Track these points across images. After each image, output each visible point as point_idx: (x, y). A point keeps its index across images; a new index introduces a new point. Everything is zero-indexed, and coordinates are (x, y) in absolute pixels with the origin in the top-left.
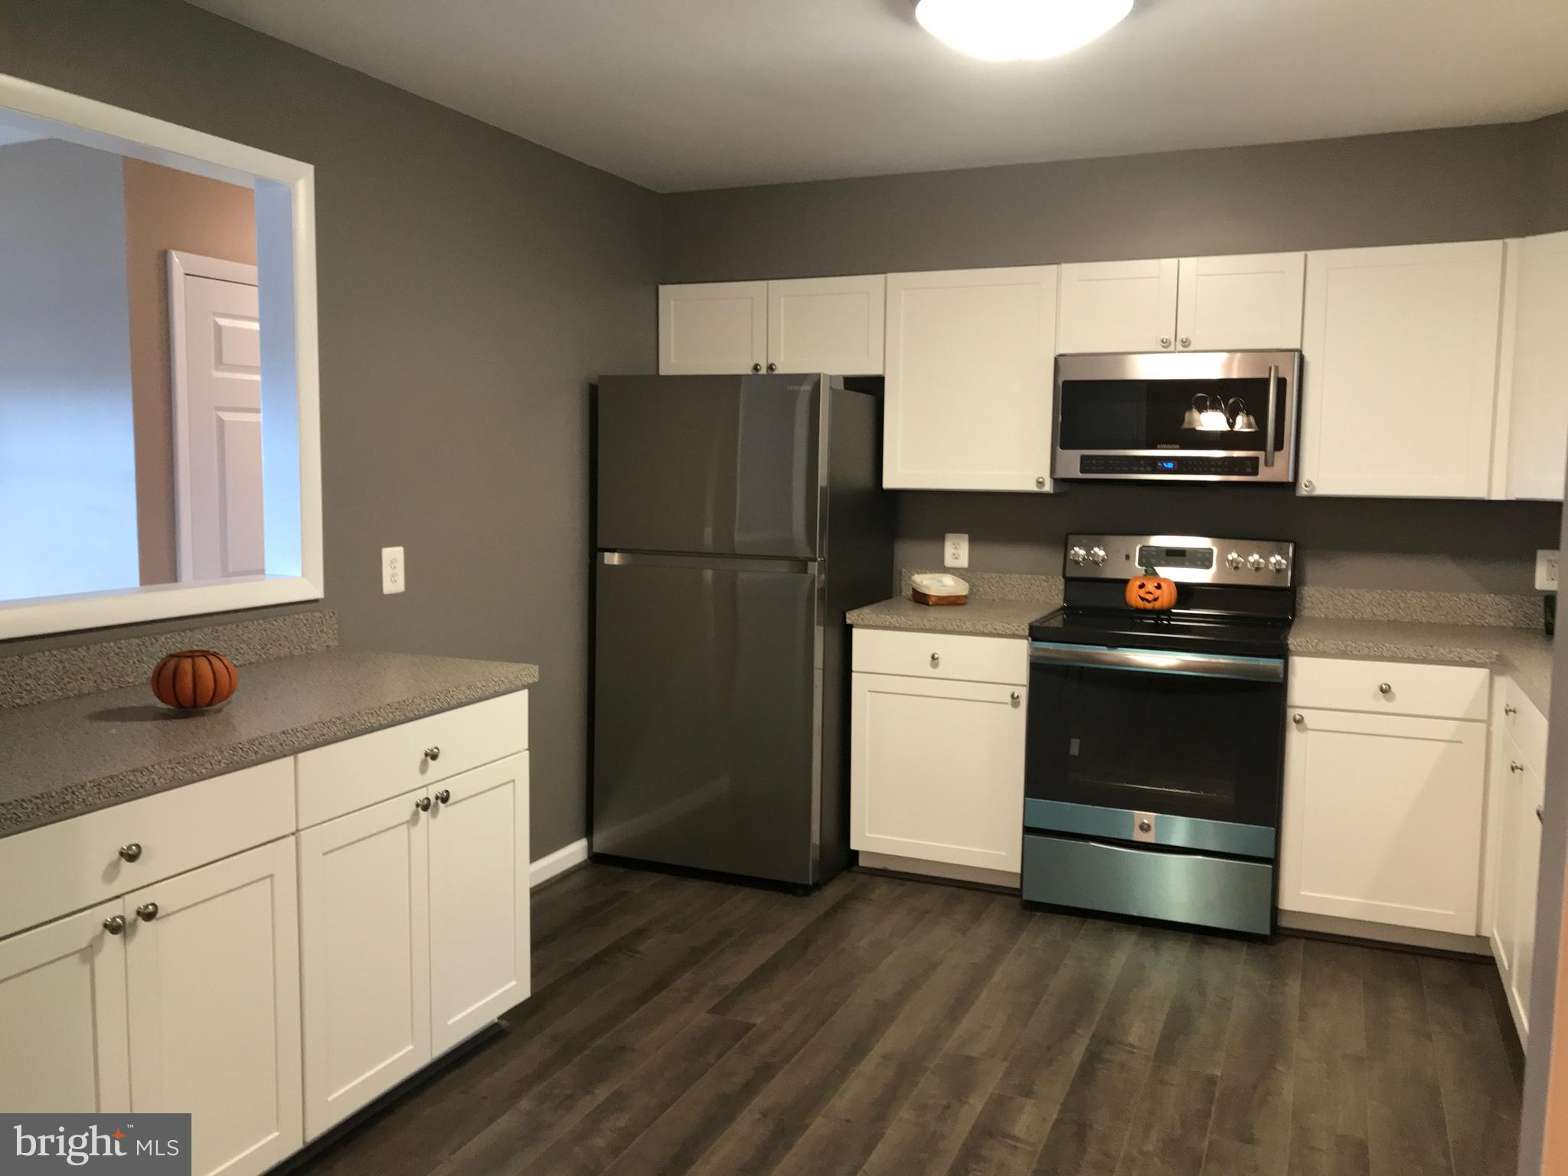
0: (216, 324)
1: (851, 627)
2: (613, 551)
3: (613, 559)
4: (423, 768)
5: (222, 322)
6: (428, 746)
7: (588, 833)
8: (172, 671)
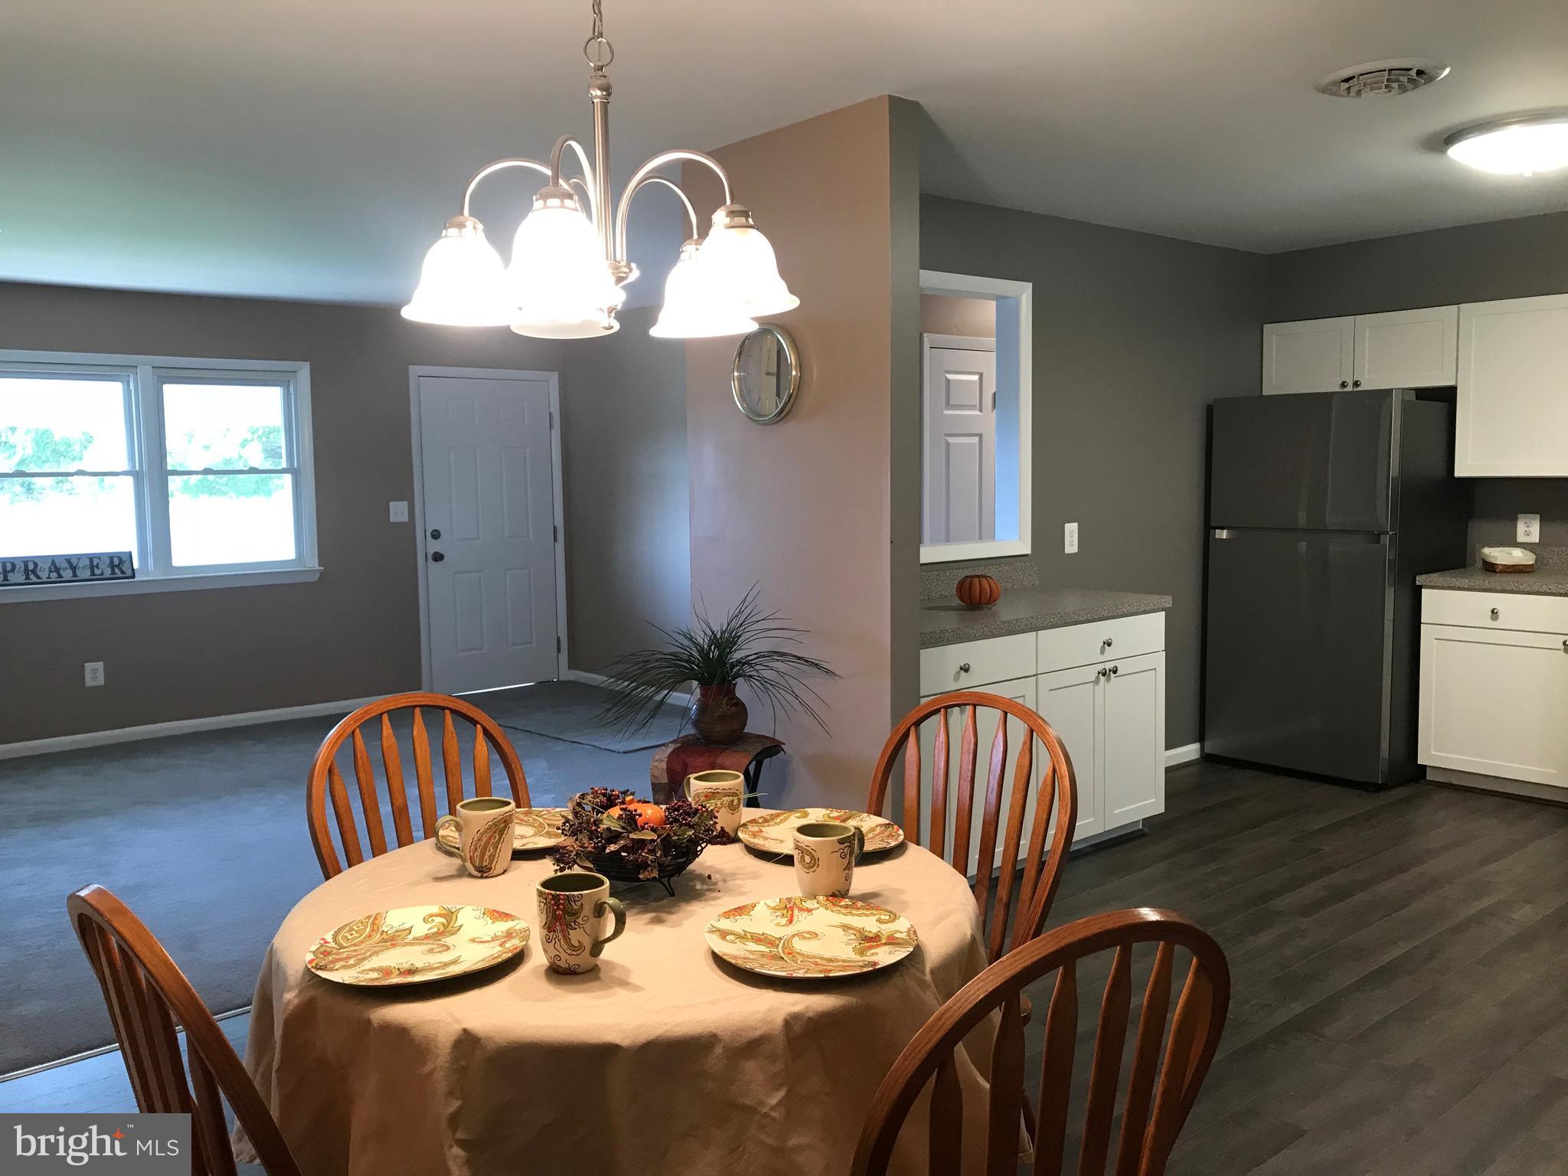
0: (946, 378)
1: (1421, 587)
2: (1223, 528)
3: (1223, 534)
4: (1103, 651)
5: (949, 376)
6: (1105, 638)
7: (1201, 739)
8: (968, 585)
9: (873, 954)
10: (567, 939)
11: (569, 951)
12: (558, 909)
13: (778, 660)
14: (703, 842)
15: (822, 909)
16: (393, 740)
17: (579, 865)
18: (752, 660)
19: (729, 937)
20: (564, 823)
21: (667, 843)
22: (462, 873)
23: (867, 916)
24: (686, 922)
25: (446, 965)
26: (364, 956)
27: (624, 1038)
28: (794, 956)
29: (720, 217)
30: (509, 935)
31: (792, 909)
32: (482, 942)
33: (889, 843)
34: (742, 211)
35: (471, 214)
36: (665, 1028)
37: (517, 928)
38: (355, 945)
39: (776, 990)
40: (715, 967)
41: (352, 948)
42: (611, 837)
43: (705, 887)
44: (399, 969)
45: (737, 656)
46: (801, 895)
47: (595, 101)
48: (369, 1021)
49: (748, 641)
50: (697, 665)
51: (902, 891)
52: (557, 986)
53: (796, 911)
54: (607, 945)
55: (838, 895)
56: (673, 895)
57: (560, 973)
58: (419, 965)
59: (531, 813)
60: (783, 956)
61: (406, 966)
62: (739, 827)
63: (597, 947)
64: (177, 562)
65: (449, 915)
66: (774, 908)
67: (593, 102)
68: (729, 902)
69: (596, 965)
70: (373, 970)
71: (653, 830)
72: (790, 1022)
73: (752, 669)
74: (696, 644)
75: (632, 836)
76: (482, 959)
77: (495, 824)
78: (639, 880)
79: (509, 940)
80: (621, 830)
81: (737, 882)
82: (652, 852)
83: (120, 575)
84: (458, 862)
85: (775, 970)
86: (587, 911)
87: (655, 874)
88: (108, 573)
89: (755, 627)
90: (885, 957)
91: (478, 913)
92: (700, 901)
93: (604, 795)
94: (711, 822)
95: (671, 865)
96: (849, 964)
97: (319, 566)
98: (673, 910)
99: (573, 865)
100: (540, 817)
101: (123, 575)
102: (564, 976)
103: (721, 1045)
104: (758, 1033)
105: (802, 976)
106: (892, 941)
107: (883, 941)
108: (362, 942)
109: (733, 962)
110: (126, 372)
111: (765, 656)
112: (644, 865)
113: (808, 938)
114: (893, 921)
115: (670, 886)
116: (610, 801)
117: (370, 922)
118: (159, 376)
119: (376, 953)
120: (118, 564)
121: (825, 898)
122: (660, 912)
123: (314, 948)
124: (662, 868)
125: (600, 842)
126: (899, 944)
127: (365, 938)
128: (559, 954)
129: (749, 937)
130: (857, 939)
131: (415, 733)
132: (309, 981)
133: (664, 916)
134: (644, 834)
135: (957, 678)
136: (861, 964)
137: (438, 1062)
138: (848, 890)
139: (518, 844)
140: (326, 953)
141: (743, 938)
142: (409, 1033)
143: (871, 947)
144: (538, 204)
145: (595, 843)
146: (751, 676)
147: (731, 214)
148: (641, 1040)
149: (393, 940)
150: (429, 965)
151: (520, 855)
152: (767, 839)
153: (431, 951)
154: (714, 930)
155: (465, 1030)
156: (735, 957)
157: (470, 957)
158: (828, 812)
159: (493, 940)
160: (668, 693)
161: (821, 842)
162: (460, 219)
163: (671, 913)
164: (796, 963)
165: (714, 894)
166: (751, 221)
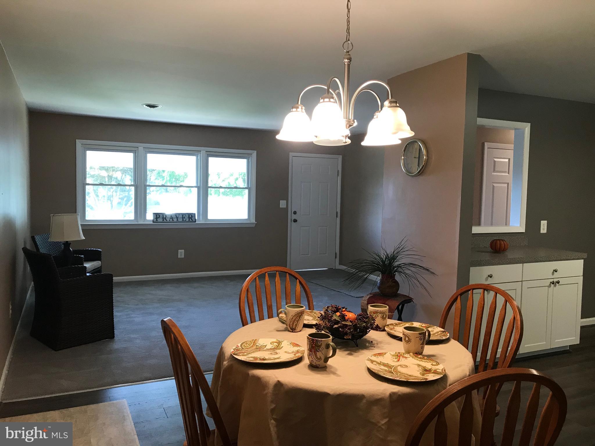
0: (494, 160)
4: (553, 274)
5: (496, 160)
6: (555, 268)
8: (495, 243)
9: (427, 376)
10: (316, 355)
11: (316, 360)
12: (313, 344)
13: (412, 267)
14: (370, 328)
15: (411, 358)
16: (269, 282)
17: (324, 331)
18: (402, 266)
19: (374, 363)
20: (321, 316)
21: (355, 327)
22: (286, 330)
23: (428, 362)
24: (360, 356)
25: (275, 359)
26: (249, 352)
27: (331, 391)
28: (397, 373)
29: (387, 103)
30: (298, 352)
31: (400, 356)
32: (288, 353)
33: (443, 338)
34: (395, 101)
35: (301, 103)
36: (346, 390)
37: (301, 350)
38: (247, 349)
39: (388, 383)
40: (368, 372)
41: (246, 350)
42: (336, 322)
43: (370, 345)
44: (260, 358)
45: (396, 264)
46: (404, 352)
47: (346, 63)
48: (248, 374)
49: (401, 258)
50: (380, 266)
51: (445, 356)
52: (312, 371)
53: (401, 357)
54: (330, 359)
55: (418, 353)
56: (357, 346)
57: (313, 367)
58: (267, 358)
59: (312, 312)
60: (393, 372)
61: (262, 357)
62: (386, 325)
63: (326, 360)
64: (210, 217)
65: (279, 343)
66: (393, 355)
67: (345, 64)
68: (376, 351)
69: (326, 366)
70: (251, 357)
71: (351, 322)
72: (392, 395)
73: (401, 269)
74: (381, 258)
75: (343, 323)
76: (287, 358)
77: (298, 314)
78: (344, 339)
79: (297, 353)
80: (339, 320)
81: (382, 345)
82: (349, 329)
83: (191, 221)
84: (285, 326)
85: (389, 376)
86: (323, 346)
87: (350, 337)
88: (187, 220)
89: (404, 253)
90: (431, 377)
91: (288, 343)
92: (367, 349)
93: (335, 308)
94: (373, 322)
95: (357, 335)
96: (417, 378)
97: (255, 222)
98: (356, 351)
99: (322, 331)
100: (315, 314)
101: (192, 221)
102: (314, 368)
103: (366, 399)
104: (379, 397)
105: (398, 379)
106: (435, 372)
107: (432, 372)
108: (249, 348)
109: (374, 371)
110: (197, 153)
111: (407, 265)
112: (346, 334)
113: (404, 367)
114: (437, 365)
115: (357, 343)
116: (337, 310)
117: (253, 342)
118: (208, 155)
119: (254, 352)
120: (191, 216)
121: (413, 354)
122: (352, 351)
123: (234, 348)
124: (353, 335)
125: (332, 324)
126: (438, 373)
127: (251, 347)
128: (313, 360)
129: (382, 364)
130: (422, 370)
131: (276, 280)
132: (231, 358)
133: (353, 353)
134: (347, 323)
135: (486, 279)
136: (421, 378)
137: (269, 390)
138: (422, 352)
139: (306, 322)
140: (238, 350)
141: (380, 364)
142: (261, 380)
143: (427, 373)
144: (322, 101)
145: (330, 324)
146: (401, 272)
147: (391, 102)
148: (337, 393)
149: (259, 349)
150: (270, 358)
151: (306, 326)
152: (396, 331)
153: (271, 354)
154: (369, 360)
155: (278, 381)
156: (374, 370)
157: (284, 357)
158: (421, 324)
159: (292, 353)
160: (369, 275)
161: (412, 333)
162: (297, 105)
163: (356, 352)
164: (398, 375)
165: (372, 348)
166: (398, 105)
